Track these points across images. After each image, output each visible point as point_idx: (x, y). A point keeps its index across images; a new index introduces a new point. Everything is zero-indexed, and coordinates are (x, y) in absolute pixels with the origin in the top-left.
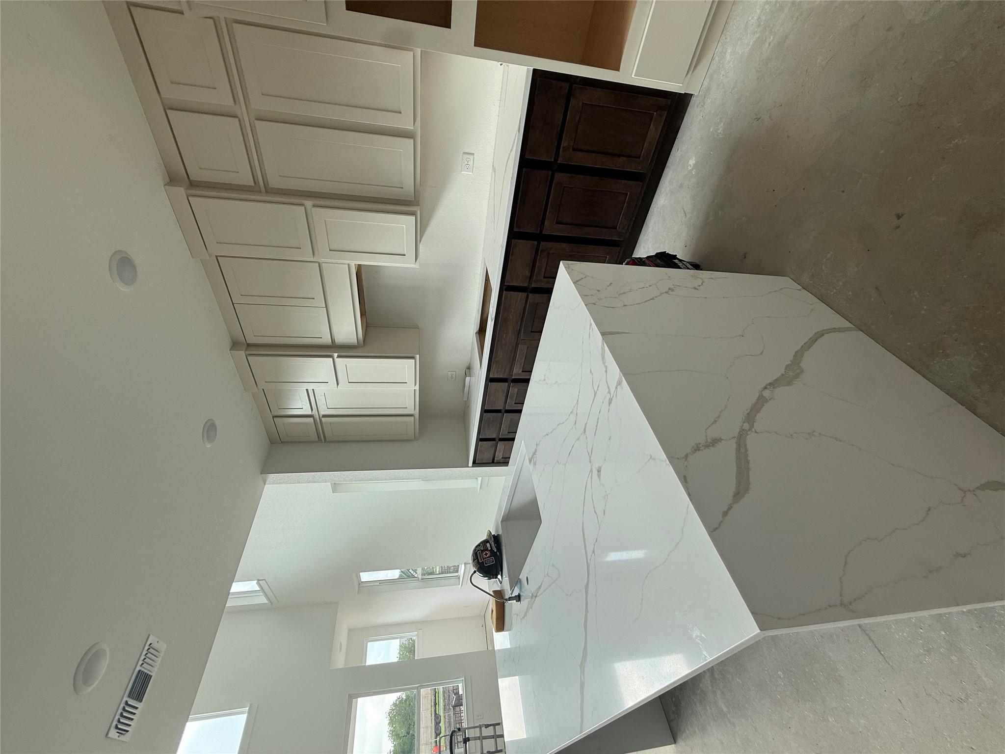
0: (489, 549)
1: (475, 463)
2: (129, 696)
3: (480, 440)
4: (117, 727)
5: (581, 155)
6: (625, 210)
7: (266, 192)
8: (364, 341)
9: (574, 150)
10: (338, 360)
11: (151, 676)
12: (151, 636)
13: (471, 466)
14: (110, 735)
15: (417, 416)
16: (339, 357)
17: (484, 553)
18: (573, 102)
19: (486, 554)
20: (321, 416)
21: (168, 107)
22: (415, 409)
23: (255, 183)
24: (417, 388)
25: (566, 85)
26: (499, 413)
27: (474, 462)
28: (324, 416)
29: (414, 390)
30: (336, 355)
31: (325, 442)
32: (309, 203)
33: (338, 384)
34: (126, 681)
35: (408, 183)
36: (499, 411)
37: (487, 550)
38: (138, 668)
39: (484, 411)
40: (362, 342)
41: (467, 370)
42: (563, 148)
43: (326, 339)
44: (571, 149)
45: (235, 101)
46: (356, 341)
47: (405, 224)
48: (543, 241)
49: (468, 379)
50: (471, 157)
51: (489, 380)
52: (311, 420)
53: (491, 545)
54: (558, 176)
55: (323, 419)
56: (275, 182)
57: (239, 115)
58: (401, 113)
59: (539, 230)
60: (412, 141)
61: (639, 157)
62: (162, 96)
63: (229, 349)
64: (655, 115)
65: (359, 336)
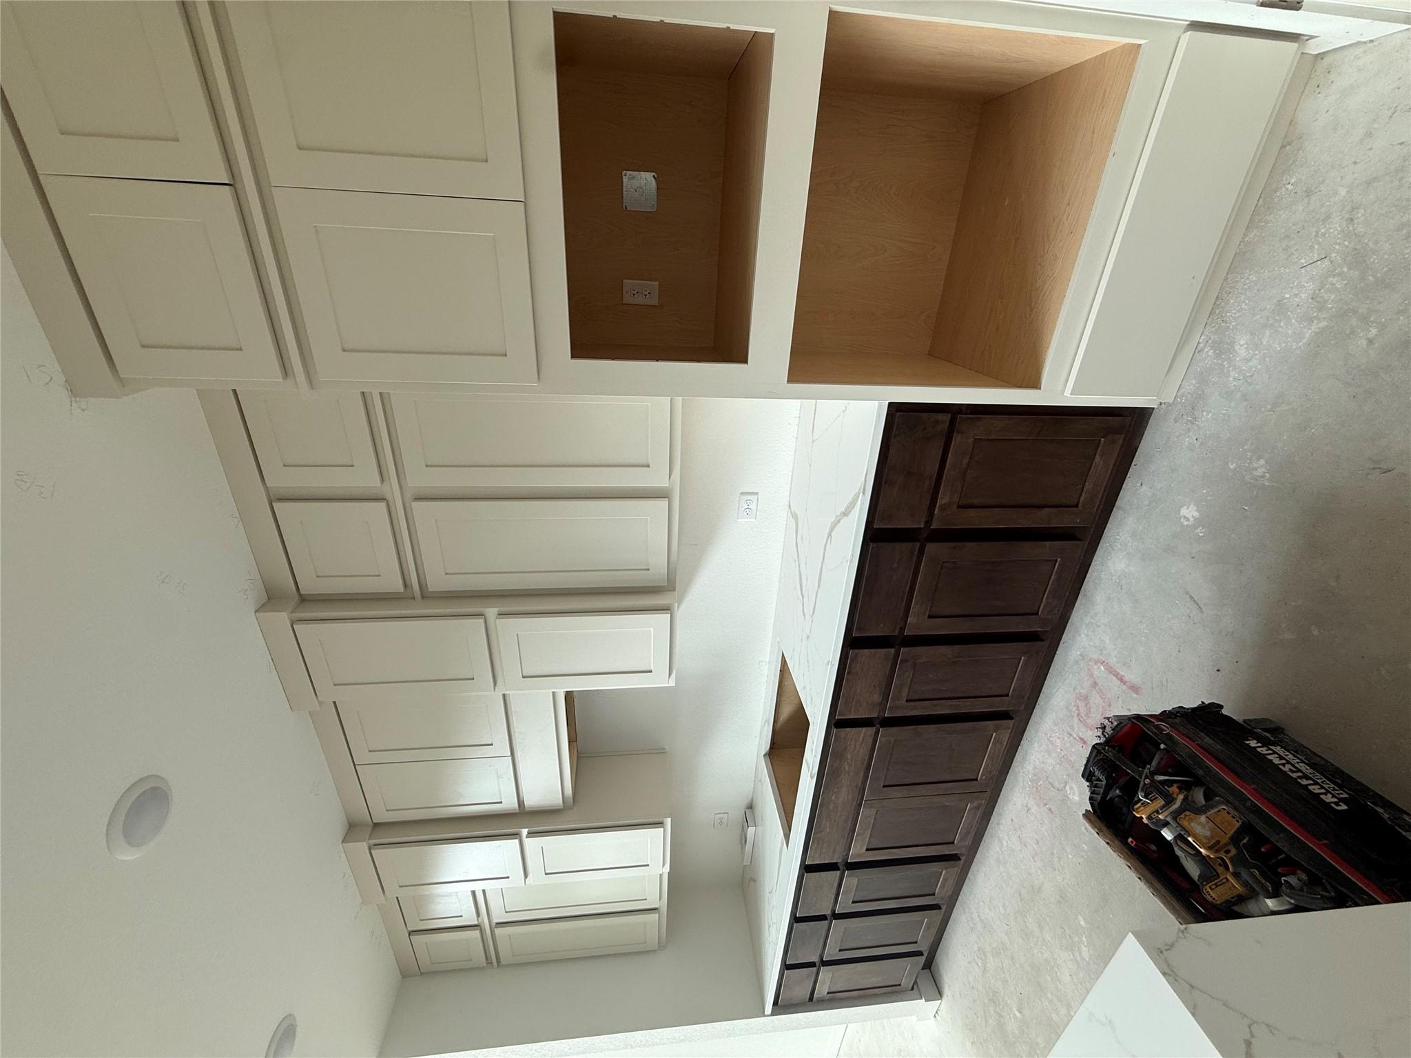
1: (781, 1006)
3: (786, 967)
5: (972, 513)
6: (1052, 584)
7: (423, 597)
8: (574, 801)
9: (959, 507)
10: (528, 841)
13: (770, 1012)
15: (665, 908)
16: (530, 834)
18: (957, 439)
20: (493, 925)
21: (274, 499)
22: (661, 900)
23: (405, 586)
24: (666, 870)
25: (946, 418)
26: (823, 920)
27: (775, 1008)
28: (499, 924)
29: (662, 873)
30: (525, 832)
31: (498, 965)
32: (491, 612)
33: (526, 876)
35: (658, 564)
39: (796, 920)
40: (572, 800)
41: (747, 811)
42: (940, 506)
43: (510, 803)
44: (955, 506)
45: (382, 480)
46: (561, 799)
48: (904, 647)
49: (751, 830)
50: (753, 498)
51: (807, 869)
52: (476, 934)
54: (931, 548)
55: (498, 931)
56: (436, 582)
57: (389, 497)
58: (649, 466)
59: (897, 631)
60: (666, 500)
61: (1077, 506)
62: (268, 485)
63: (340, 842)
64: (1102, 442)
65: (566, 793)
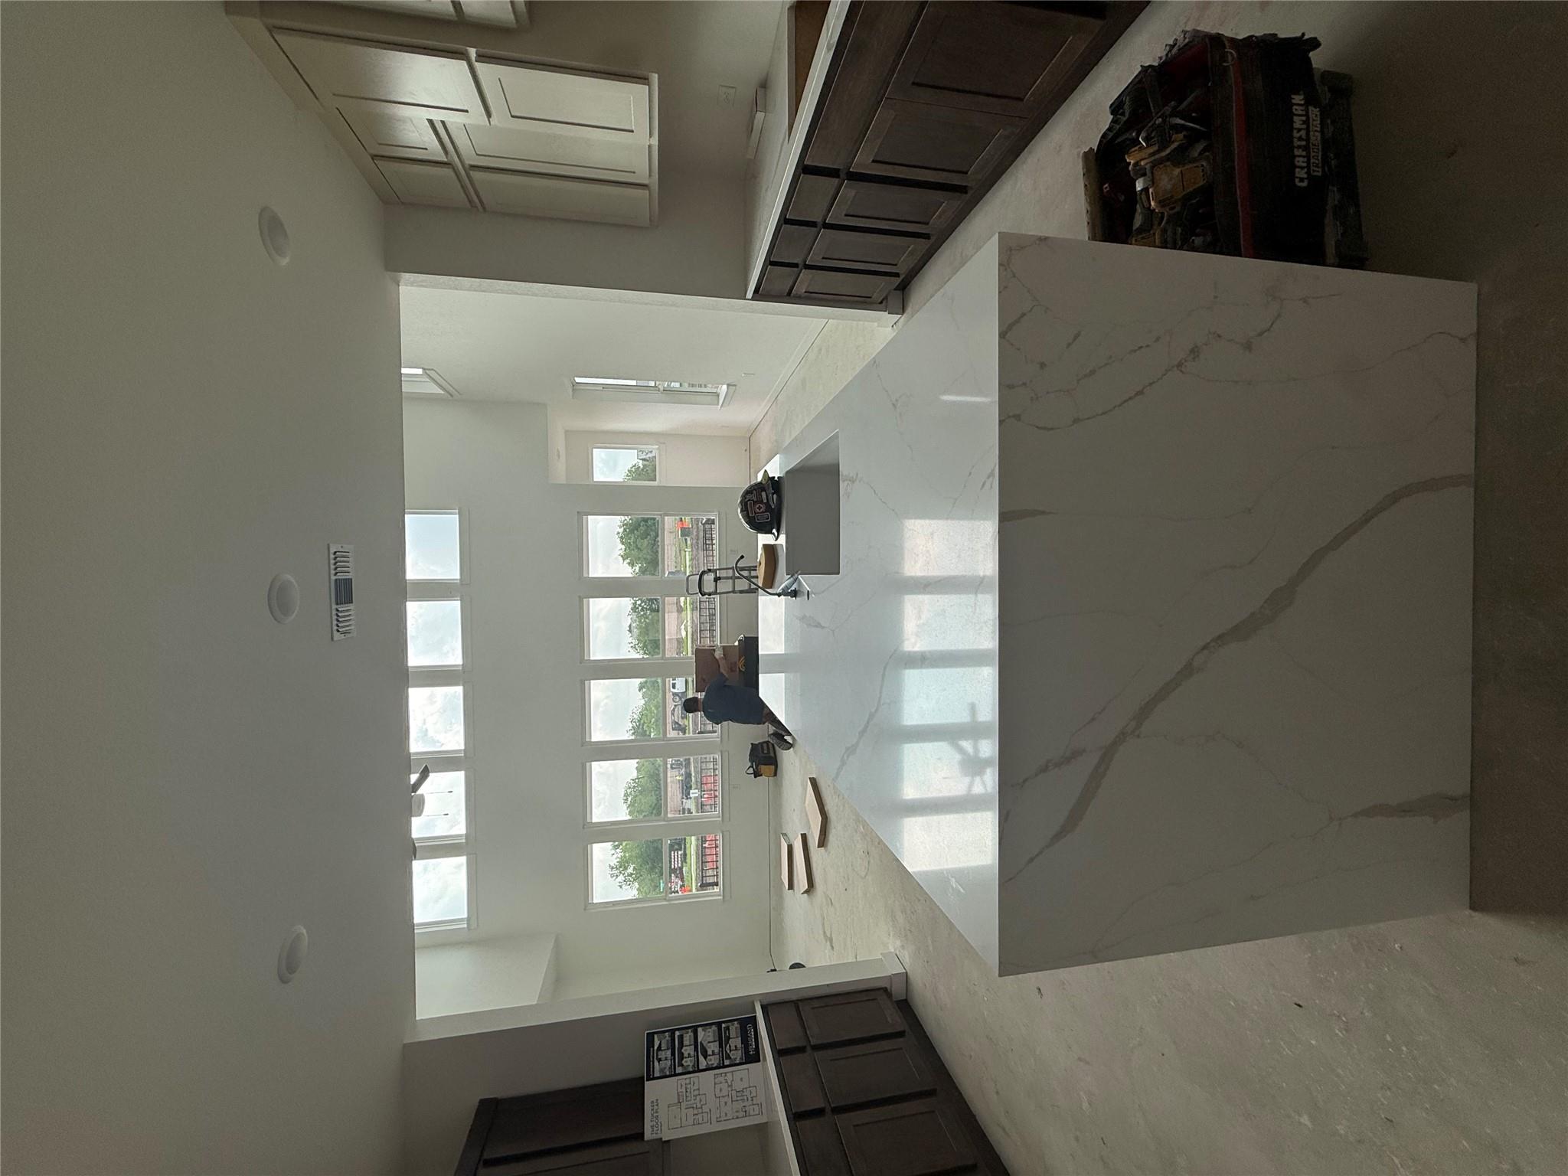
0: (765, 501)
1: (758, 295)
2: (337, 604)
3: (770, 262)
4: (338, 631)
10: (478, 66)
11: (351, 579)
12: (331, 545)
13: (750, 298)
14: (335, 639)
15: (655, 187)
16: (482, 58)
17: (757, 506)
19: (760, 508)
20: (466, 167)
22: (650, 176)
24: (655, 141)
26: (812, 226)
27: (756, 291)
28: (473, 167)
29: (649, 146)
30: (473, 52)
31: (484, 213)
33: (489, 114)
34: (325, 592)
36: (813, 224)
37: (761, 502)
38: (333, 578)
39: (784, 220)
40: (525, 19)
41: (760, 89)
46: (513, 16)
49: (760, 116)
51: (804, 169)
52: (449, 171)
53: (767, 496)
55: (473, 173)
65: (517, 7)
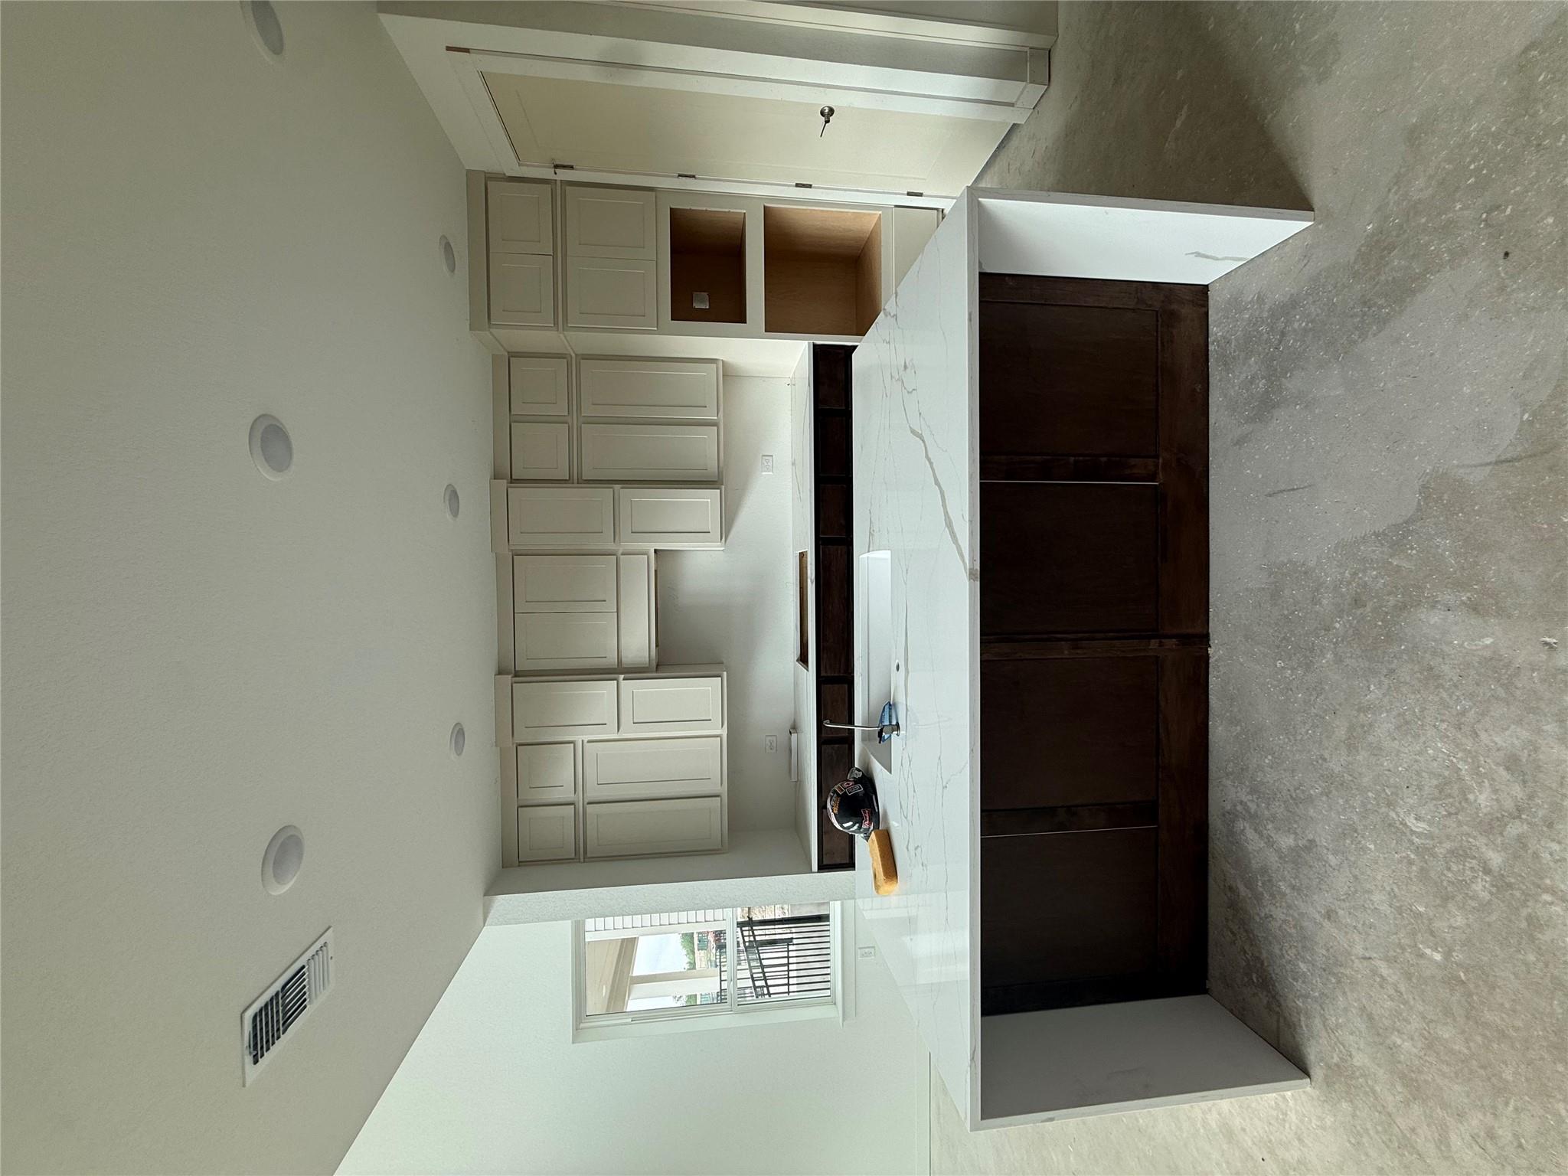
1: (822, 868)
7: (580, 482)
8: (657, 661)
10: (623, 683)
13: (817, 874)
15: (726, 797)
16: (624, 679)
20: (586, 803)
21: (513, 420)
22: (722, 783)
23: (571, 475)
27: (819, 867)
28: (590, 803)
30: (621, 677)
32: (617, 487)
35: (712, 466)
40: (655, 662)
43: (612, 659)
45: (569, 412)
46: (648, 659)
47: (708, 500)
50: (770, 458)
52: (571, 813)
55: (588, 811)
56: (588, 470)
57: (570, 421)
58: (707, 408)
60: (716, 428)
62: (511, 412)
63: (493, 675)
65: (651, 653)
